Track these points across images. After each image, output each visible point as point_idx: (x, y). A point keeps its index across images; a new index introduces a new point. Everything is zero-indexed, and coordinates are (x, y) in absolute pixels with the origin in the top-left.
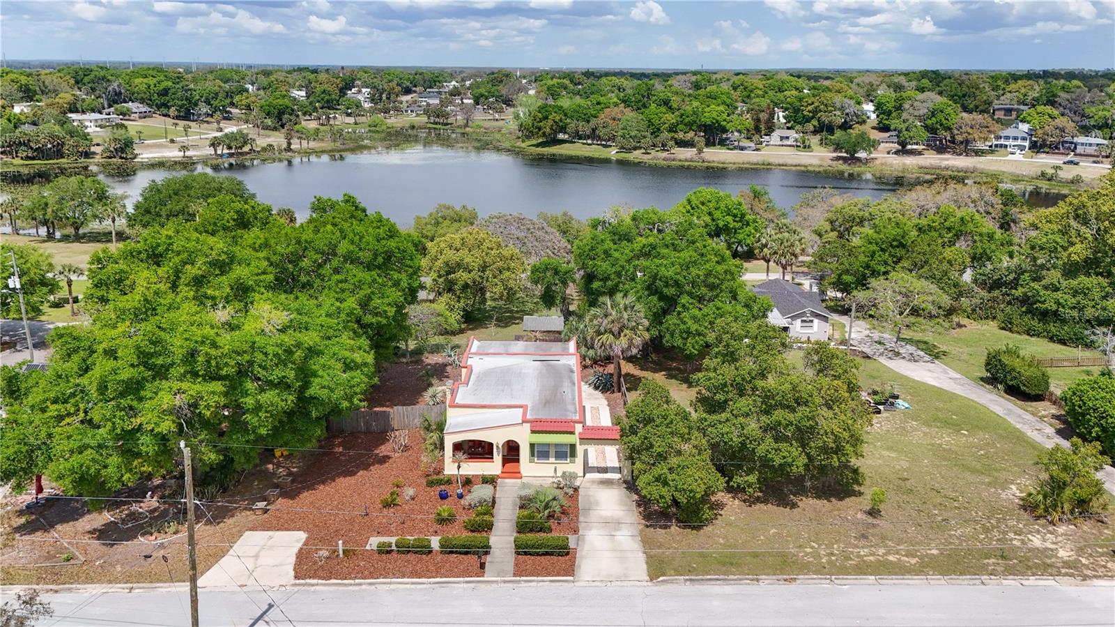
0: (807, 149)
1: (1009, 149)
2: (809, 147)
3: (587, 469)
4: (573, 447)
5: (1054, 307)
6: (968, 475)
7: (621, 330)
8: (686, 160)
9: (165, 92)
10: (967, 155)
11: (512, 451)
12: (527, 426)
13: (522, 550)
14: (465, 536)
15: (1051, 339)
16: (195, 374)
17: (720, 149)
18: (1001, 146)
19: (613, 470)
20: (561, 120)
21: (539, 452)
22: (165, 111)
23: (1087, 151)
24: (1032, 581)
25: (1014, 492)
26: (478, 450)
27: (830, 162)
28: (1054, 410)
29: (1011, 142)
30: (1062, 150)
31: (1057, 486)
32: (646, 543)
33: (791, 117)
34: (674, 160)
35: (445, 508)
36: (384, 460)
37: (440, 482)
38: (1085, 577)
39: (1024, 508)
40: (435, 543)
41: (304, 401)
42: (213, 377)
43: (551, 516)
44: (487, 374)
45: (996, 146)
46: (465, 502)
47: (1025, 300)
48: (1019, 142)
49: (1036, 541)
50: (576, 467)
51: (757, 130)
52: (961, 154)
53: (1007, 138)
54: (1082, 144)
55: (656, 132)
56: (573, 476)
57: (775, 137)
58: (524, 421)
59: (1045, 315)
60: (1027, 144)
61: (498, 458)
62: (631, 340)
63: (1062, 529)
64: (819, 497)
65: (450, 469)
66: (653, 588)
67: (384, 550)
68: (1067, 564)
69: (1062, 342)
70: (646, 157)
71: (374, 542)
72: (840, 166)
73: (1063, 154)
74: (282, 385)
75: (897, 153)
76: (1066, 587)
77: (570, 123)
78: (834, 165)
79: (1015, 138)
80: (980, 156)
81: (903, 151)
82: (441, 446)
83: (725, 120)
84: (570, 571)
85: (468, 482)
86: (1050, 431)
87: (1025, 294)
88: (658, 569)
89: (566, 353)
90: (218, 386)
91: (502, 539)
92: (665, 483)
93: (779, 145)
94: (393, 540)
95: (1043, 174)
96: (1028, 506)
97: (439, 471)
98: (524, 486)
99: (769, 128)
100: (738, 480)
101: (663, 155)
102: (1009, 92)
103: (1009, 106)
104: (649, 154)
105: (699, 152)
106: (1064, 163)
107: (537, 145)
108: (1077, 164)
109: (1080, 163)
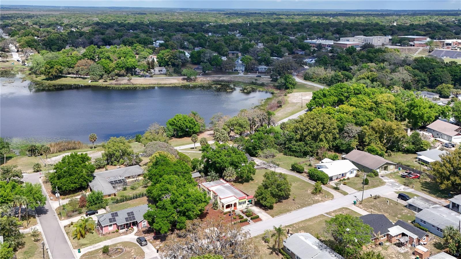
0: (170, 75)
1: (239, 71)
4: (245, 201)
5: (295, 149)
6: (301, 190)
8: (125, 84)
11: (235, 205)
12: (238, 199)
13: (251, 219)
15: (295, 156)
17: (136, 77)
18: (236, 70)
20: (60, 68)
21: (240, 204)
23: (262, 71)
24: (318, 204)
25: (309, 192)
27: (182, 81)
28: (306, 175)
31: (316, 189)
32: (268, 213)
35: (233, 217)
36: (207, 213)
38: (324, 202)
39: (312, 194)
40: (239, 222)
43: (252, 213)
44: (216, 191)
45: (234, 70)
46: (236, 214)
47: (288, 148)
49: (316, 198)
50: (246, 205)
51: (149, 68)
54: (260, 69)
55: (108, 72)
57: (156, 71)
59: (293, 151)
63: (318, 196)
64: (284, 200)
65: (225, 210)
68: (321, 200)
69: (298, 157)
70: (106, 83)
73: (254, 72)
76: (322, 203)
77: (64, 69)
78: (184, 83)
79: (240, 67)
81: (205, 74)
83: (136, 65)
84: (261, 220)
86: (308, 179)
87: (288, 147)
89: (224, 183)
91: (247, 219)
93: (159, 74)
94: (233, 223)
96: (313, 193)
97: (223, 212)
99: (153, 66)
101: (114, 82)
102: (231, 45)
103: (233, 52)
104: (107, 81)
105: (129, 80)
106: (257, 77)
107: (47, 79)
108: (261, 77)
109: (262, 76)
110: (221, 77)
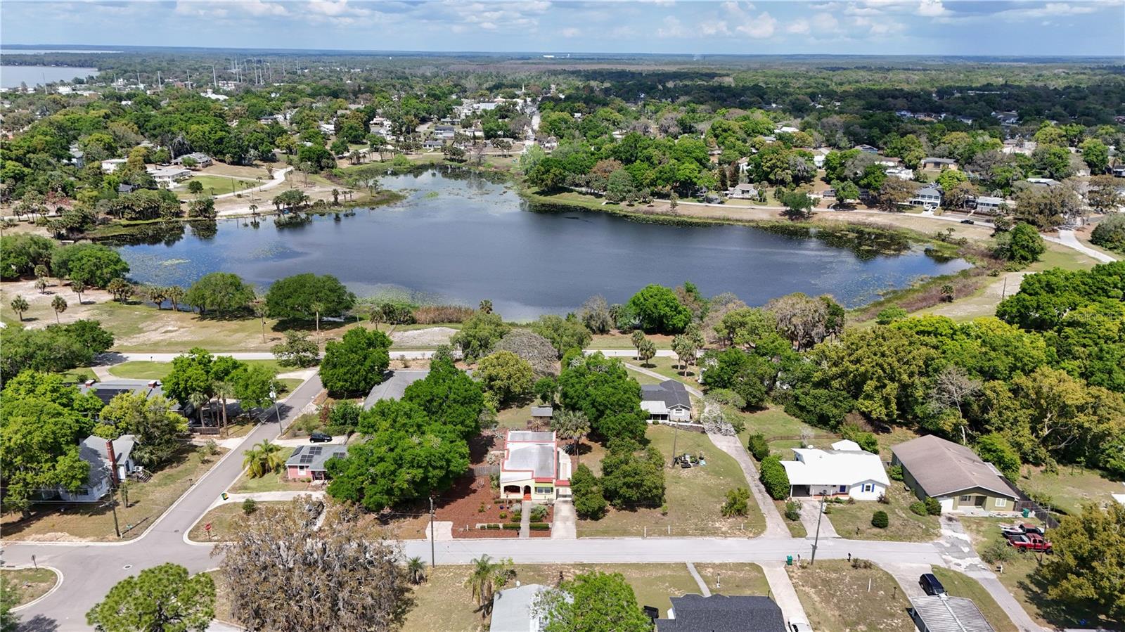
0: (763, 203)
1: (925, 206)
2: (765, 200)
3: (558, 496)
4: (552, 488)
7: (577, 428)
8: (662, 214)
9: (220, 141)
10: (890, 211)
11: (527, 490)
12: (534, 480)
13: (531, 528)
14: (512, 523)
16: (413, 467)
17: (692, 201)
18: (919, 203)
19: (569, 496)
20: (560, 173)
21: (538, 490)
22: (221, 158)
23: (984, 210)
26: (515, 489)
27: (778, 217)
29: (926, 200)
30: (965, 209)
32: (577, 526)
33: (753, 171)
34: (652, 213)
35: (503, 513)
36: (475, 491)
37: (500, 502)
39: (721, 512)
40: (501, 526)
41: (448, 472)
42: (419, 467)
43: (543, 516)
44: (516, 452)
45: (915, 202)
46: (511, 509)
48: (933, 200)
49: (717, 525)
50: (553, 496)
51: (723, 183)
52: (885, 210)
53: (923, 196)
54: (982, 204)
55: (639, 187)
56: (552, 500)
57: (736, 192)
58: (533, 478)
60: (938, 202)
61: (522, 492)
62: (581, 433)
63: (730, 520)
64: (646, 508)
65: (503, 496)
66: (578, 541)
67: (483, 528)
70: (630, 209)
71: (478, 526)
72: (786, 221)
73: (964, 212)
74: (441, 467)
75: (834, 207)
77: (568, 175)
78: (782, 221)
79: (930, 197)
80: (901, 212)
81: (841, 205)
82: (498, 486)
83: (696, 177)
84: (549, 535)
85: (510, 502)
86: (757, 477)
88: (580, 534)
89: (551, 441)
90: (421, 471)
91: (525, 524)
92: (585, 505)
93: (741, 198)
94: (486, 525)
95: (939, 235)
97: (498, 497)
98: (533, 504)
99: (734, 181)
100: (614, 502)
101: (645, 207)
102: (944, 143)
103: (938, 160)
104: (633, 205)
105: (674, 205)
106: (962, 222)
107: (540, 193)
108: (972, 223)
109: (975, 222)
110: (872, 215)
